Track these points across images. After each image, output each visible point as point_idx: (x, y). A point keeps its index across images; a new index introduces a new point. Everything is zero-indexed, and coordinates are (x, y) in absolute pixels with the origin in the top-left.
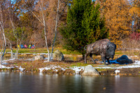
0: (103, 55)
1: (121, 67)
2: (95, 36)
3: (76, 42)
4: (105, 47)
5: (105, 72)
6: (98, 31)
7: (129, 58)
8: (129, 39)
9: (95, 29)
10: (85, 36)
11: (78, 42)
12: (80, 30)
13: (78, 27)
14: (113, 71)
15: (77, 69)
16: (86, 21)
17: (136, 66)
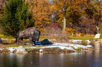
0: (31, 39)
1: (44, 47)
2: (25, 25)
3: (11, 29)
4: (32, 33)
5: (32, 51)
6: (27, 21)
7: (50, 41)
8: (49, 27)
9: (25, 20)
10: (18, 25)
11: (13, 29)
12: (14, 21)
13: (12, 18)
14: (38, 50)
15: (11, 49)
16: (19, 14)
17: (54, 47)
